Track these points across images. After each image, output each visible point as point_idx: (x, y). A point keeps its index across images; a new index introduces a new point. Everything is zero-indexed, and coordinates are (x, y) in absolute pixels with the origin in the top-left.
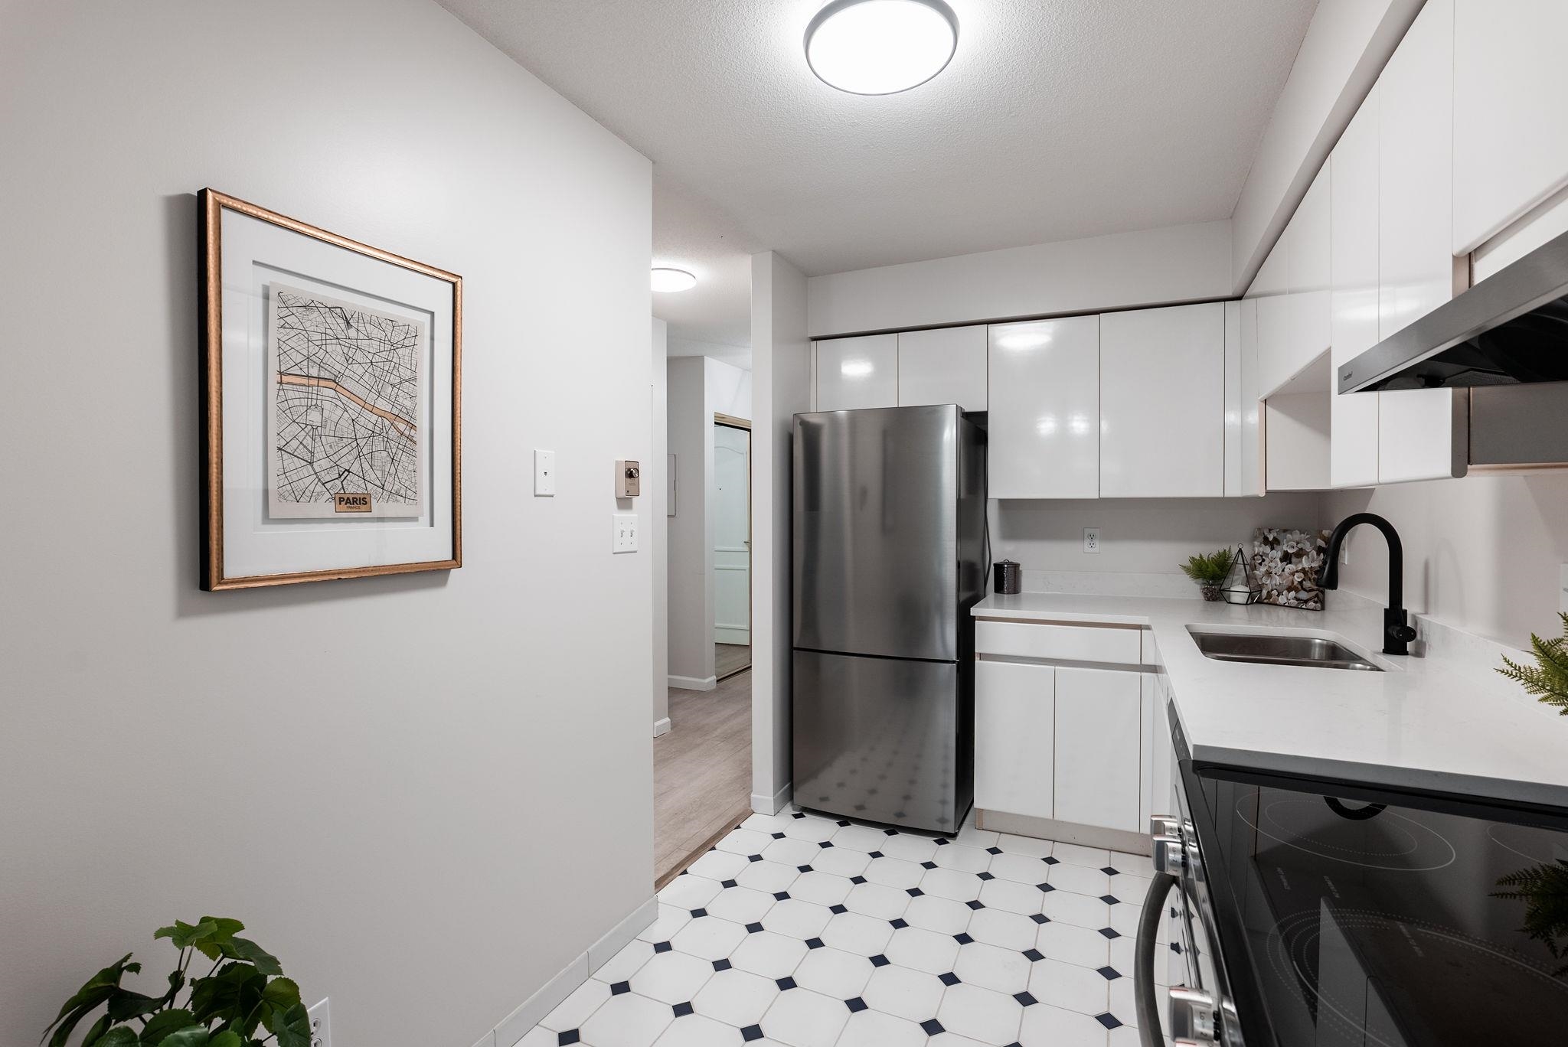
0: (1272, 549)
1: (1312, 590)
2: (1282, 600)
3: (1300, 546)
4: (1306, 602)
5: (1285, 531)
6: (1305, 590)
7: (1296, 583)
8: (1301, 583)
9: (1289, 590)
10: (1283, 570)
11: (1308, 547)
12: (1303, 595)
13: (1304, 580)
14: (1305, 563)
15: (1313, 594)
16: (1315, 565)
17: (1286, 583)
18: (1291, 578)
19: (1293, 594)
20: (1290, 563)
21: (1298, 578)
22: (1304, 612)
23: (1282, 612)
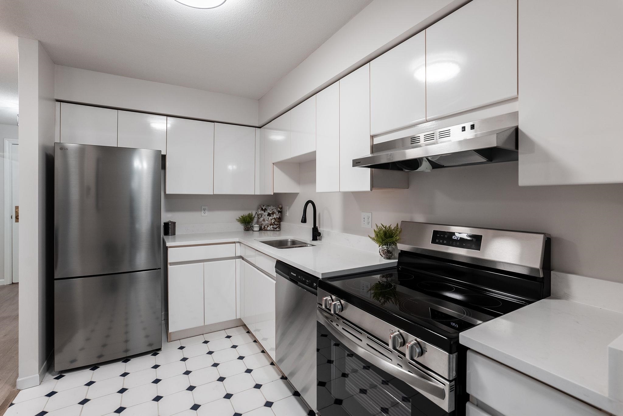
0: (264, 212)
1: (277, 225)
2: (269, 228)
3: (273, 211)
4: (276, 228)
5: (268, 206)
6: (275, 225)
7: (272, 223)
8: (274, 222)
9: (271, 225)
10: (268, 219)
11: (275, 211)
12: (275, 226)
13: (275, 221)
14: (275, 216)
15: (278, 226)
16: (278, 216)
17: (269, 223)
18: (271, 221)
19: (272, 226)
20: (270, 216)
21: (273, 221)
22: (275, 232)
23: (268, 232)
